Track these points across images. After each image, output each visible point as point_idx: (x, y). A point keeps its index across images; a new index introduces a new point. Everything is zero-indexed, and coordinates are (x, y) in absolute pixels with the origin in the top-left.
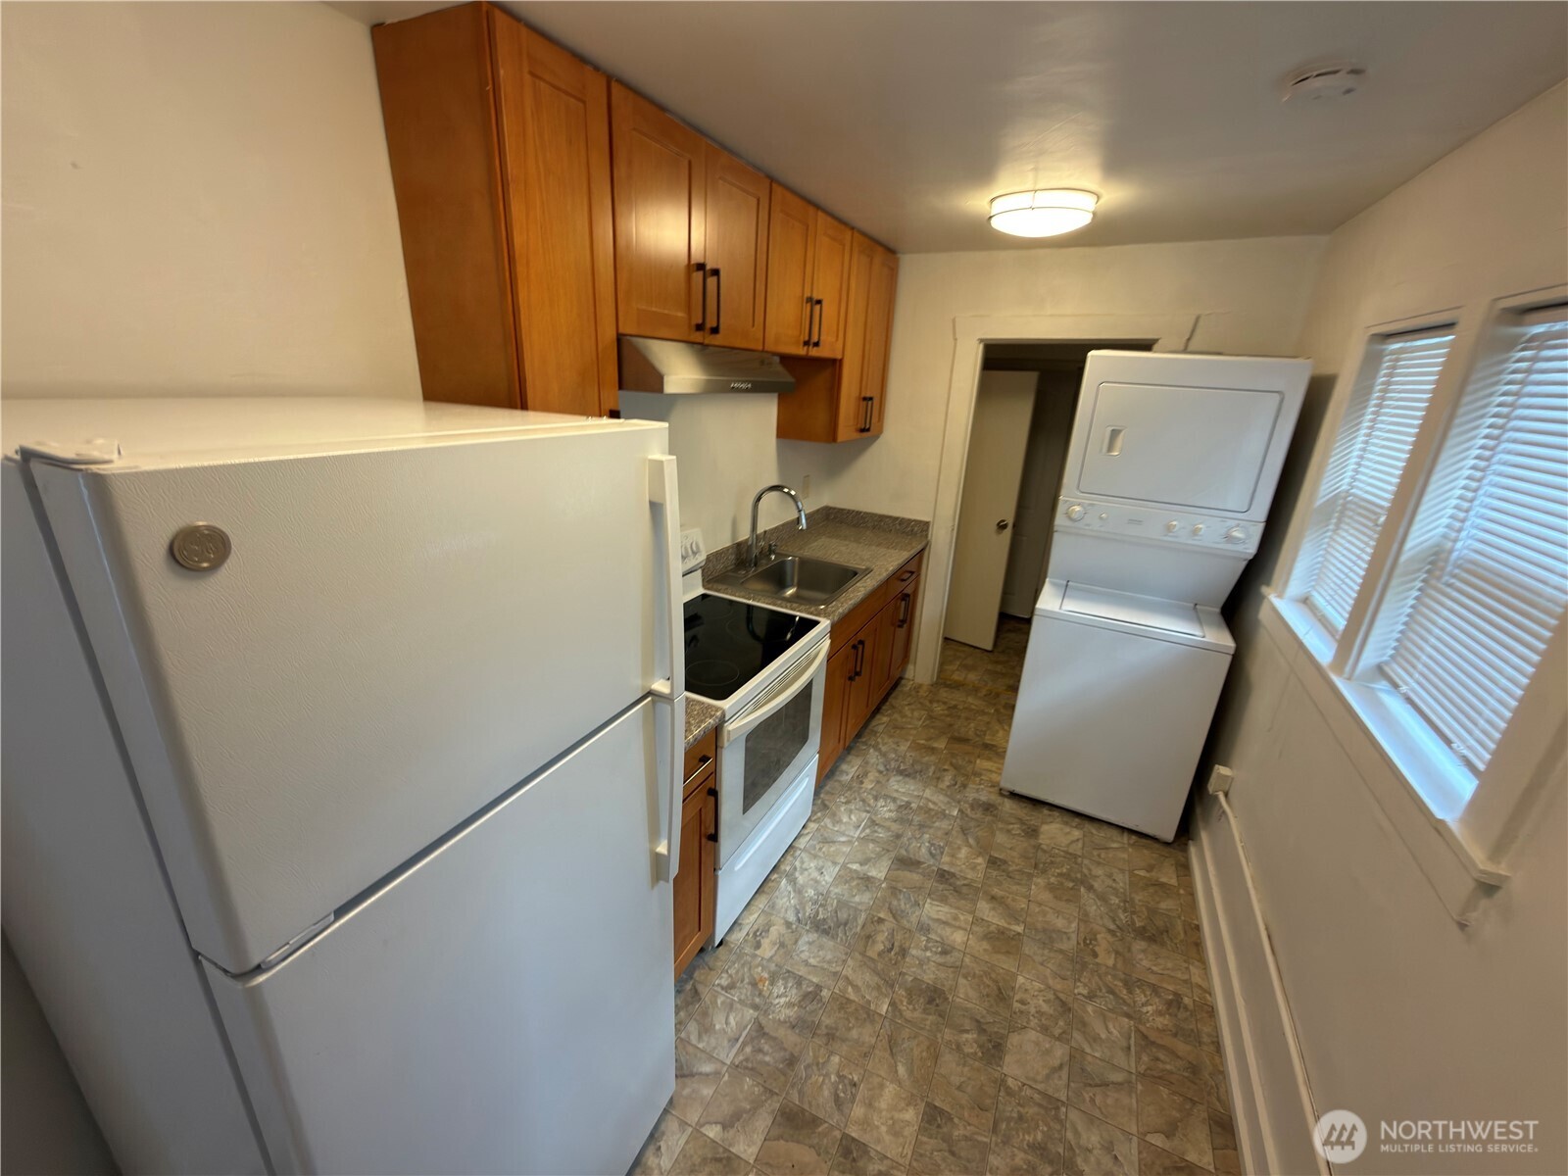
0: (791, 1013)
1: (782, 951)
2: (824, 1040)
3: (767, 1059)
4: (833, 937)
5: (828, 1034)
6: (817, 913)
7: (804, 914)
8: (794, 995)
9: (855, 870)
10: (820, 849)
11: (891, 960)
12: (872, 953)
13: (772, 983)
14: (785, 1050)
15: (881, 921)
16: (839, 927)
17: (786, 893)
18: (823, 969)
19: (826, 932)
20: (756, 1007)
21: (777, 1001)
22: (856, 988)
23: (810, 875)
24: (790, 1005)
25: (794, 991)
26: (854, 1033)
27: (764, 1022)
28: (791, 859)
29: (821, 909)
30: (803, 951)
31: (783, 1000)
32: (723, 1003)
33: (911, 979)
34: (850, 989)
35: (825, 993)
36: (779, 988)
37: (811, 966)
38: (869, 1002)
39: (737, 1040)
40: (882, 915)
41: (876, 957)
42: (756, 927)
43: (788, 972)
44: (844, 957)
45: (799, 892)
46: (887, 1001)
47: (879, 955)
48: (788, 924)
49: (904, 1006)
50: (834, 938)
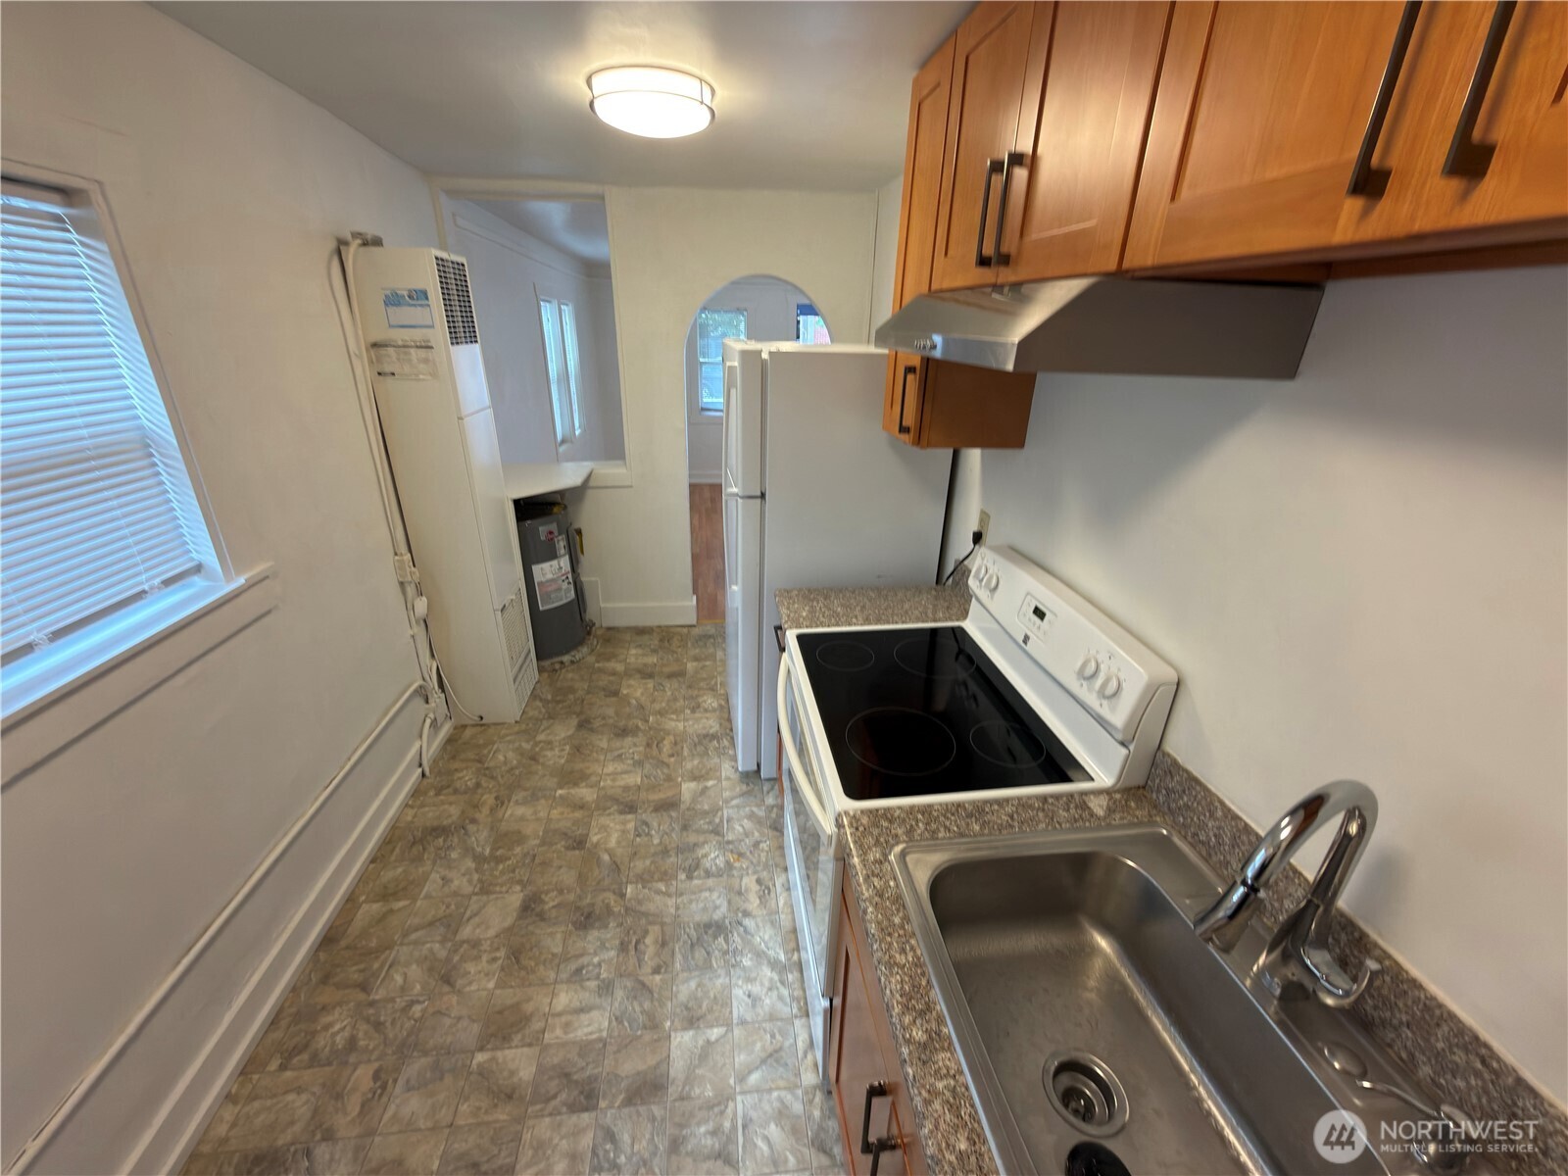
0: (700, 852)
1: (737, 887)
2: (669, 848)
3: (702, 822)
4: (699, 925)
5: (668, 852)
6: (727, 941)
7: (739, 934)
8: (707, 863)
9: (712, 1026)
10: (773, 1036)
11: (635, 933)
12: (654, 930)
13: (728, 863)
14: (693, 831)
15: (656, 971)
16: (698, 939)
17: (771, 945)
18: (695, 893)
19: (707, 926)
20: (729, 842)
21: (716, 853)
22: (659, 892)
23: (762, 984)
24: (705, 856)
25: (708, 865)
26: (648, 862)
27: (717, 838)
28: (796, 994)
29: (725, 947)
30: (719, 897)
31: (712, 855)
32: (753, 833)
33: (611, 925)
34: (664, 889)
35: (682, 876)
36: (720, 862)
37: (706, 890)
38: (644, 887)
39: (728, 822)
40: (658, 978)
41: (650, 928)
42: (773, 895)
43: (721, 876)
44: (680, 912)
45: (759, 955)
46: (628, 896)
47: (646, 932)
48: (746, 914)
49: (611, 898)
50: (697, 926)
